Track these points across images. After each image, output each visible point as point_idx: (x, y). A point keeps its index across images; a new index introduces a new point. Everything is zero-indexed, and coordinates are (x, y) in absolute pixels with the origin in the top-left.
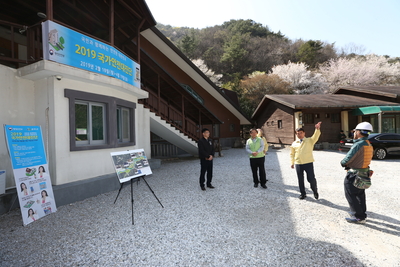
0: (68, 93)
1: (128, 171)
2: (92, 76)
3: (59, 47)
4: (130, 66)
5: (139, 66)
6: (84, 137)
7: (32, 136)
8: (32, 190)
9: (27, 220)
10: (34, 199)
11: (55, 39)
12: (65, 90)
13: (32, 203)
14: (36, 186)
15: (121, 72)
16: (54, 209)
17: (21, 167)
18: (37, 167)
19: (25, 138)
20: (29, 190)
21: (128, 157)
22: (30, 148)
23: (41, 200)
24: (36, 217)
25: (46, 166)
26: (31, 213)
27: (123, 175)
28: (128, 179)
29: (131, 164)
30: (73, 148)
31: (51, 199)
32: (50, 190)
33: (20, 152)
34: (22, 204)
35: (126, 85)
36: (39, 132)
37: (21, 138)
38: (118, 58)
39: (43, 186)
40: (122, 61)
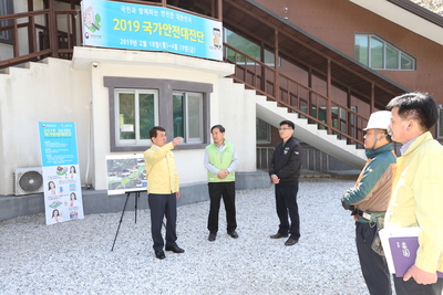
1: (125, 182)
2: (129, 56)
3: (95, 27)
7: (66, 133)
8: (61, 190)
10: (62, 200)
11: (91, 19)
12: (105, 78)
13: (59, 204)
14: (66, 188)
16: (81, 215)
17: (52, 164)
18: (69, 166)
19: (58, 135)
20: (57, 190)
22: (64, 145)
23: (70, 202)
24: (61, 219)
25: (77, 167)
26: (56, 214)
29: (134, 173)
30: (115, 149)
31: (79, 203)
33: (52, 149)
34: (47, 203)
36: (73, 129)
37: (54, 135)
38: (175, 22)
39: (73, 187)
40: (182, 24)
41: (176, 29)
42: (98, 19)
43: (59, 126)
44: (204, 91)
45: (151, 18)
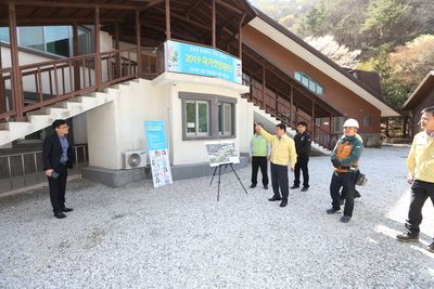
0: (182, 95)
1: (218, 158)
2: (197, 79)
3: (175, 60)
4: (231, 64)
5: (240, 62)
6: (193, 130)
7: (158, 128)
9: (156, 185)
10: (160, 172)
11: (172, 54)
12: (179, 93)
13: (158, 174)
14: (161, 163)
15: (222, 71)
16: (171, 182)
17: (153, 149)
19: (155, 130)
21: (220, 146)
22: (158, 137)
24: (161, 184)
26: (158, 181)
27: (213, 161)
28: (218, 164)
29: (222, 153)
30: (185, 138)
31: (169, 174)
32: (169, 168)
33: (152, 139)
34: (153, 173)
35: (225, 83)
36: (162, 126)
37: (153, 130)
38: (219, 59)
39: (164, 164)
40: (223, 61)
41: (220, 63)
42: (176, 54)
43: (155, 124)
44: (232, 103)
45: (206, 55)
